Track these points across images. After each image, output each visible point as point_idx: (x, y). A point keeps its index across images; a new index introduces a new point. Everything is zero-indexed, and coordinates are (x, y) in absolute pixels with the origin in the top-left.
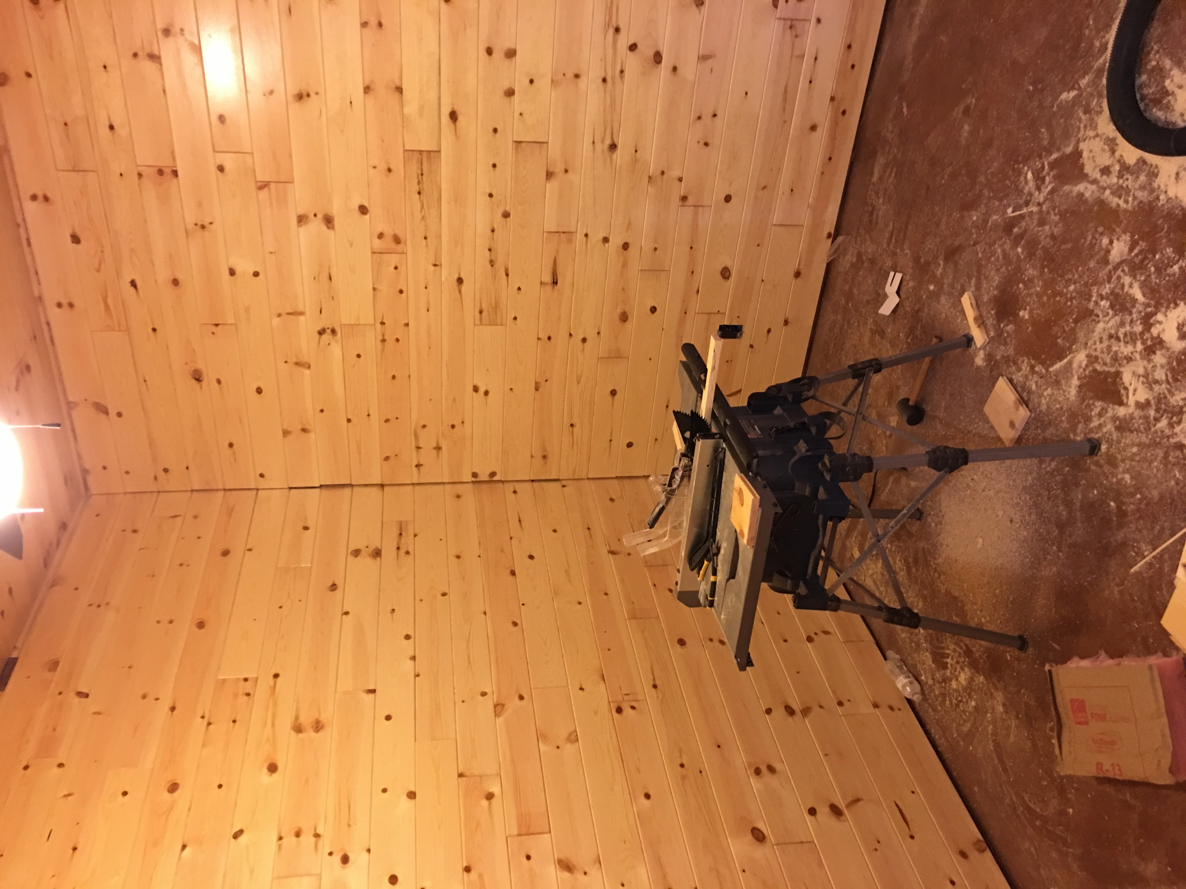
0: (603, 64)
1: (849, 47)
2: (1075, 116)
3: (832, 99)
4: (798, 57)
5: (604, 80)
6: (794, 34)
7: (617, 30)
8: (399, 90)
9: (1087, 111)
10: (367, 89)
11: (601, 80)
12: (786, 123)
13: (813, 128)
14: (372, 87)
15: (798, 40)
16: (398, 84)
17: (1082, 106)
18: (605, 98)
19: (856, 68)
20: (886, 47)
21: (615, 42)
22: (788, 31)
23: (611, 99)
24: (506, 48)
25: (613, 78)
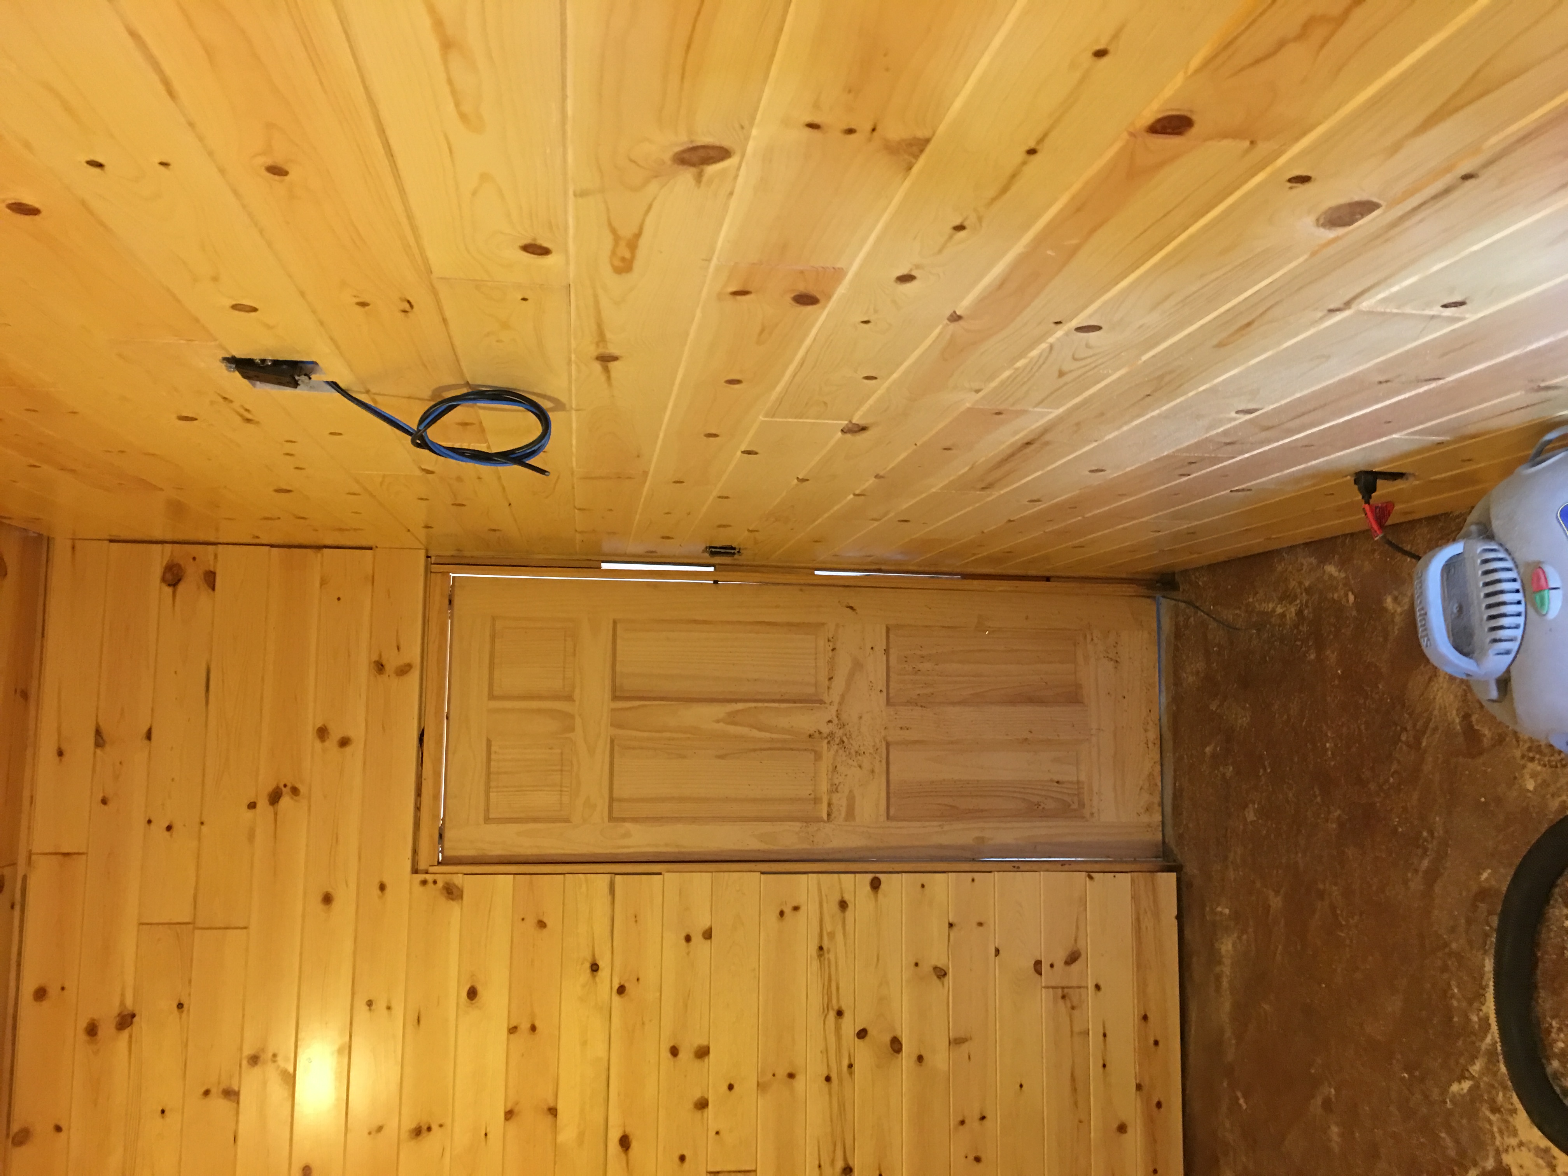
0: (825, 1056)
1: (1145, 1018)
2: (1480, 1115)
3: (1139, 1087)
4: (1080, 1033)
5: (828, 1079)
6: (1069, 1005)
7: (840, 1013)
8: (553, 1111)
9: (1495, 1110)
10: (509, 1114)
11: (823, 1079)
12: (1082, 1123)
13: (1122, 1128)
14: (516, 1110)
15: (1076, 1013)
16: (552, 1105)
17: (1486, 1101)
18: (831, 1102)
19: (1161, 1044)
20: (1193, 1015)
21: (838, 1029)
22: (1061, 1002)
23: (839, 1102)
24: (696, 1045)
25: (839, 1073)
